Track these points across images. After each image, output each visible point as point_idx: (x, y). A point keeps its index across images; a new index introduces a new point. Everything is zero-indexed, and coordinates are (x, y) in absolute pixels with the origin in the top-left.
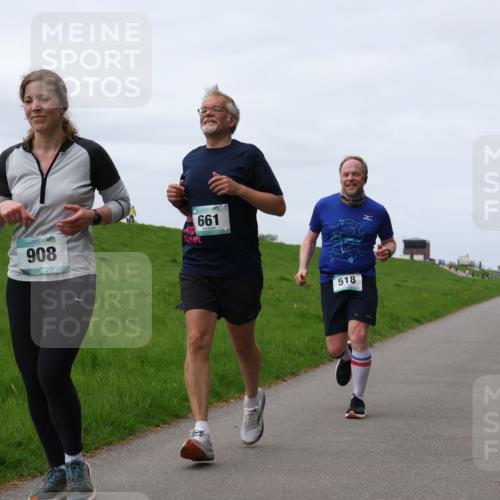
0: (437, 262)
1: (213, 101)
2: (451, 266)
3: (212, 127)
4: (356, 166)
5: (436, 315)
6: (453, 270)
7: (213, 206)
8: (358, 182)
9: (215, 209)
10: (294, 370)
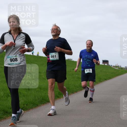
0: (110, 66)
1: (54, 27)
2: (114, 66)
3: (54, 34)
4: (90, 42)
5: (110, 78)
6: (114, 67)
7: (55, 53)
8: (90, 46)
9: (55, 54)
10: (76, 91)
